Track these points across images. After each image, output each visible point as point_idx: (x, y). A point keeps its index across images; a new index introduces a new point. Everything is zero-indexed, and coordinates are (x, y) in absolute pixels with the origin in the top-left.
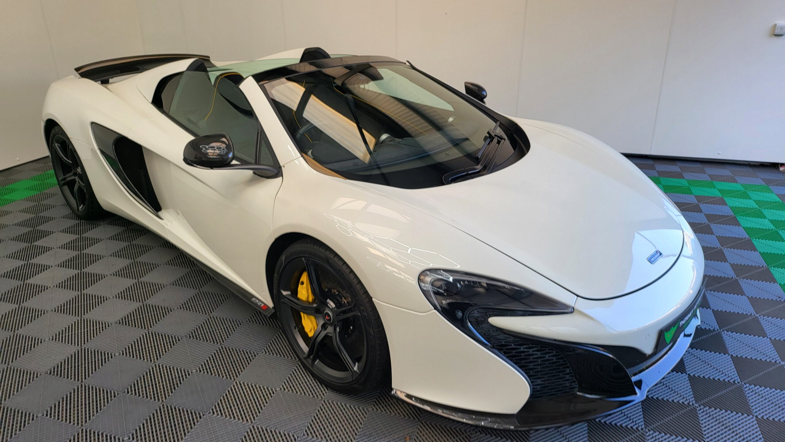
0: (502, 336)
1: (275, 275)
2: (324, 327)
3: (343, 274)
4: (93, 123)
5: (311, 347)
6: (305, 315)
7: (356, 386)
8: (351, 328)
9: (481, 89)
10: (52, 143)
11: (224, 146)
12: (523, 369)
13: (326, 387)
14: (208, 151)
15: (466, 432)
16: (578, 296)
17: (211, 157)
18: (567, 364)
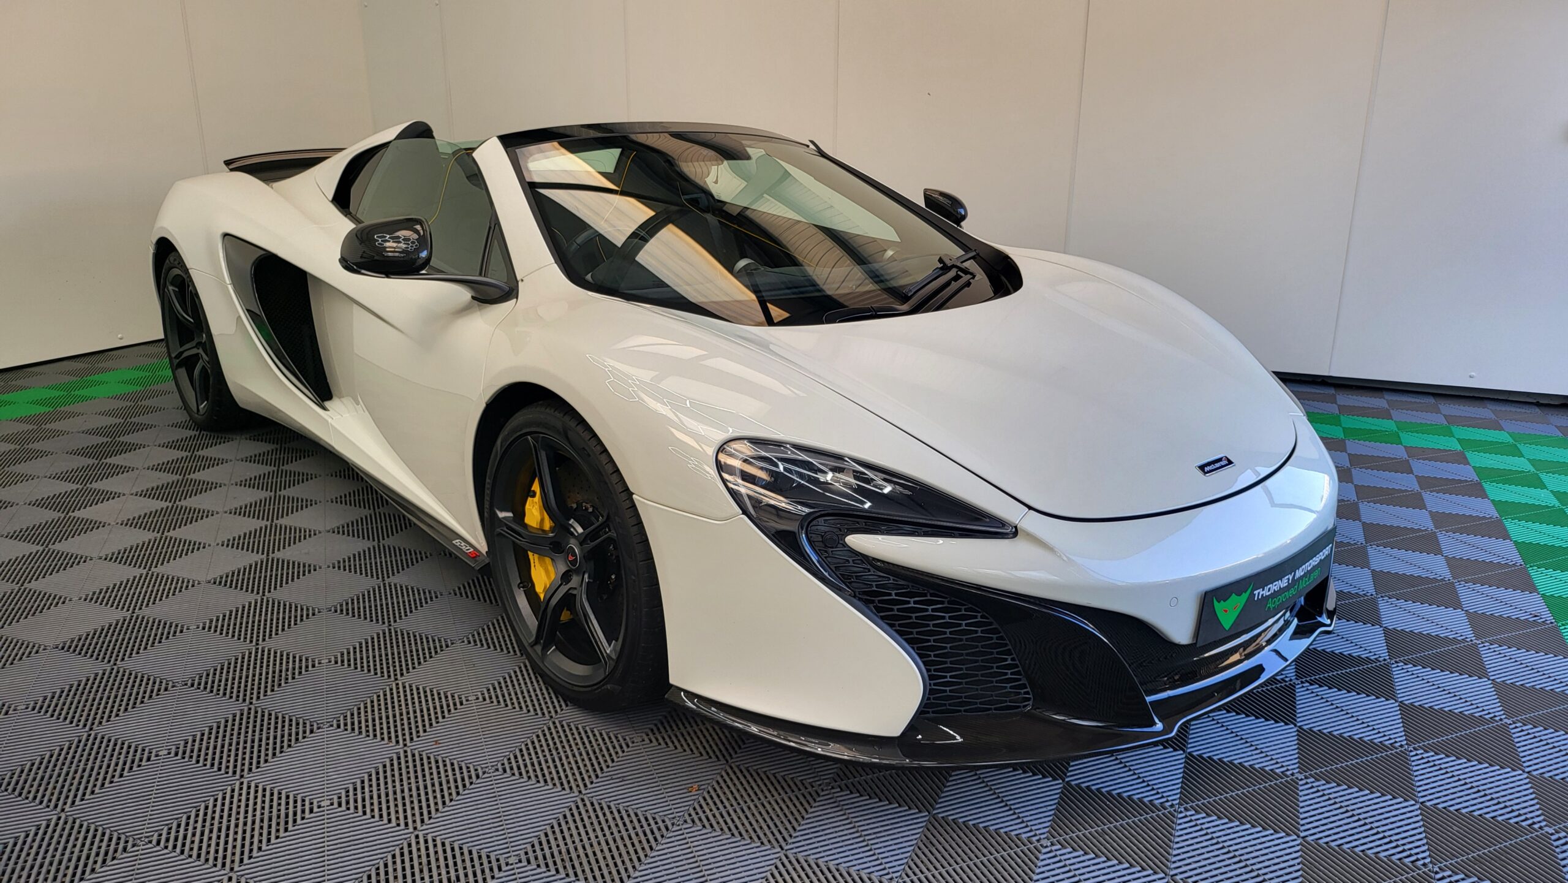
0: (872, 575)
1: (488, 480)
2: (566, 577)
3: (589, 455)
4: (226, 235)
5: (542, 618)
6: (536, 556)
7: (609, 687)
8: (613, 577)
9: (956, 202)
10: (165, 285)
11: (416, 236)
12: (915, 646)
13: (565, 701)
14: (387, 244)
15: (813, 787)
16: (1030, 508)
17: (390, 254)
18: (1006, 645)
